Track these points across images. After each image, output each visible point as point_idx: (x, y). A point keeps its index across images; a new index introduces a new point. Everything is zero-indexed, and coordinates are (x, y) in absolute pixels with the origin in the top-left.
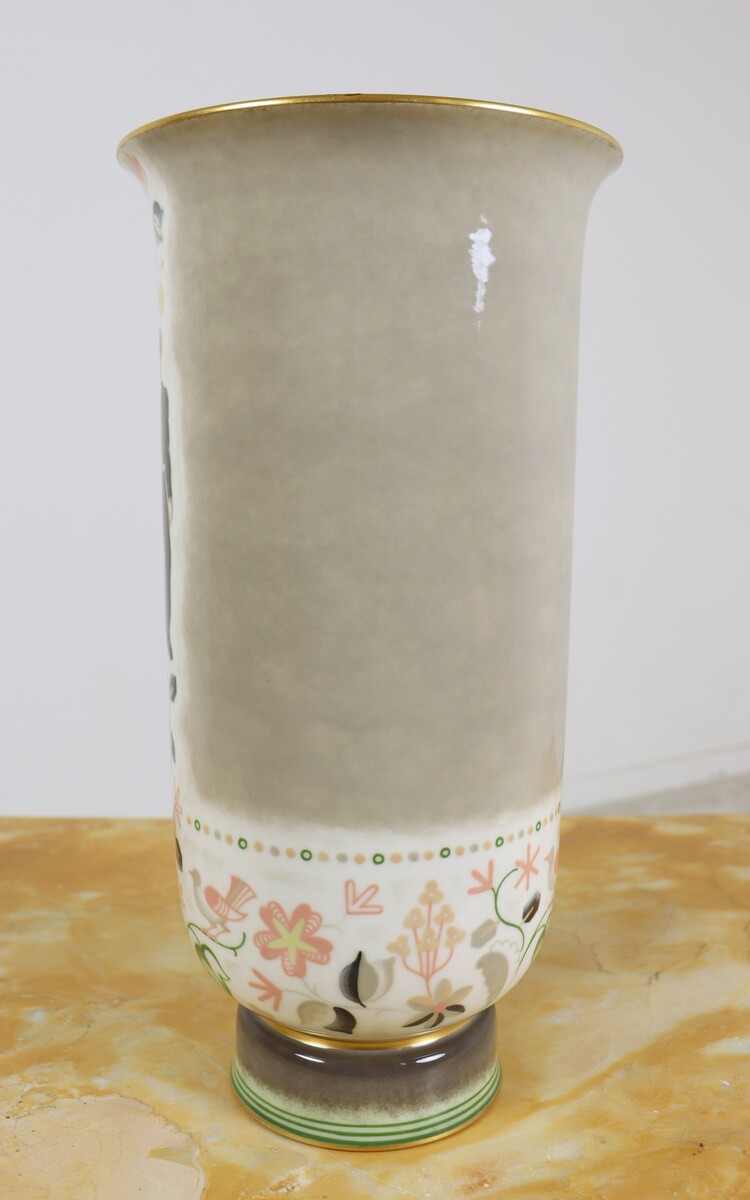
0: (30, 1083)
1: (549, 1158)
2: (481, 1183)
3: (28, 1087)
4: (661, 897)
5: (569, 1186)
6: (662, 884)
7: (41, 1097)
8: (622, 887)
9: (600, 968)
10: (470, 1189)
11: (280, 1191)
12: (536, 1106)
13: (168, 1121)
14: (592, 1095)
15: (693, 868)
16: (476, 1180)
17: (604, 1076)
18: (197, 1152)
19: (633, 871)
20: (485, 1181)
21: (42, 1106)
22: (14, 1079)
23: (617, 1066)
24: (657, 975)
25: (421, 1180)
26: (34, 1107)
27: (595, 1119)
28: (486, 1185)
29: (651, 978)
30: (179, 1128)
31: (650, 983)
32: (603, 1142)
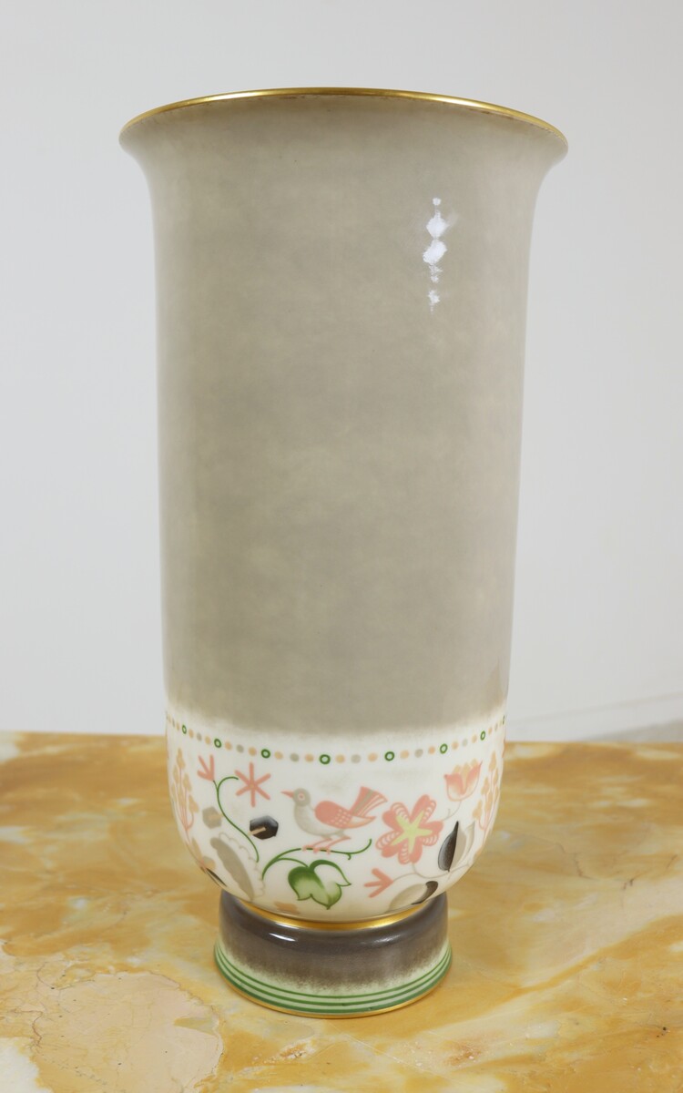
0: (73, 959)
1: (528, 1036)
2: (467, 1056)
3: (71, 963)
4: (638, 813)
5: (544, 1060)
6: (639, 802)
7: (81, 972)
8: (603, 804)
9: (580, 874)
10: (457, 1061)
11: (289, 1057)
12: (518, 991)
13: (192, 995)
14: (568, 983)
15: (669, 789)
16: (462, 1053)
17: (580, 967)
18: (217, 1023)
19: (614, 791)
20: (470, 1054)
21: (82, 980)
22: (59, 957)
23: (592, 959)
24: (631, 881)
25: (413, 1052)
26: (76, 981)
27: (571, 1004)
28: (471, 1057)
29: (626, 884)
30: (202, 1002)
31: (625, 888)
32: (577, 1024)
